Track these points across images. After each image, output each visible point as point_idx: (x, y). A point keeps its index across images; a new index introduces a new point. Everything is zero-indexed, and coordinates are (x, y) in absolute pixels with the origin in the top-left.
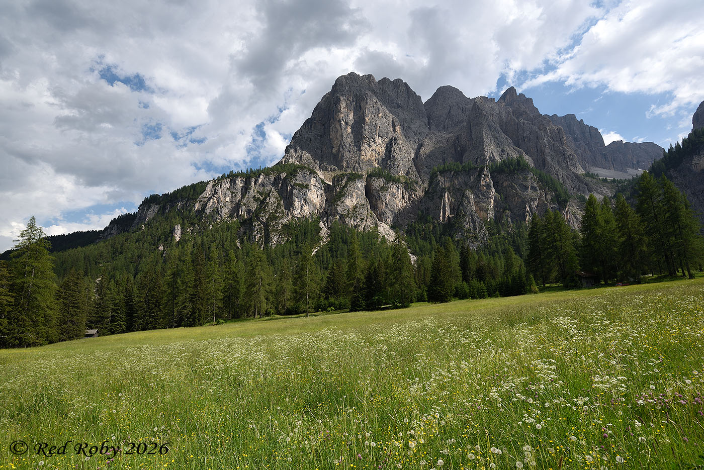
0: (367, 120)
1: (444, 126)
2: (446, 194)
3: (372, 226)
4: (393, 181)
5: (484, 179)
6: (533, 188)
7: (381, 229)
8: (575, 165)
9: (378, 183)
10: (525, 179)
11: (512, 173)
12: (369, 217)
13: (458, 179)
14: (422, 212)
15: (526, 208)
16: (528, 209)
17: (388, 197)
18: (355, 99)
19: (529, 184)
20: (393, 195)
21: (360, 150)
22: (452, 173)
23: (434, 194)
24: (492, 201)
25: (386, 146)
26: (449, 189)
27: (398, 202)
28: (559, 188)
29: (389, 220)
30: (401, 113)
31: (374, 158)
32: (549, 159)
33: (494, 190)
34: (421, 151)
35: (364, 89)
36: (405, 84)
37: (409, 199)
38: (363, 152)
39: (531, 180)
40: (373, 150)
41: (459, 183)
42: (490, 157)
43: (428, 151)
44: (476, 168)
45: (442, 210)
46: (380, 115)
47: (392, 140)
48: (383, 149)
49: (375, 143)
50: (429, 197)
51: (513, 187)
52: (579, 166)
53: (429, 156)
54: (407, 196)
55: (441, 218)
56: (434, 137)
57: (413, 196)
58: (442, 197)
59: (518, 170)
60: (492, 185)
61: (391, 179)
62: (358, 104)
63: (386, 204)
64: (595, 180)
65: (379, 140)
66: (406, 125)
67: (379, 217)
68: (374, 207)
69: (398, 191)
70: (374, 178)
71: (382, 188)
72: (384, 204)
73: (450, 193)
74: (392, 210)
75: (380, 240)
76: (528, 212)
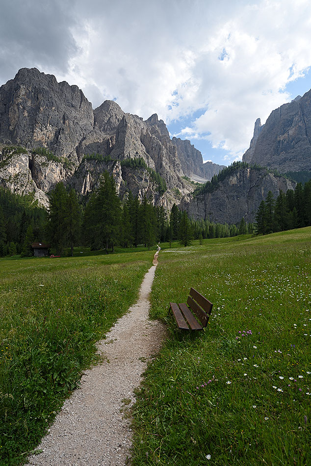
0: (42, 110)
1: (104, 128)
2: (88, 175)
3: (31, 191)
4: (53, 160)
5: (116, 169)
6: (146, 180)
7: (37, 195)
8: (179, 171)
9: (40, 159)
10: (142, 173)
11: (134, 168)
12: (29, 184)
13: (99, 166)
14: (70, 185)
15: (139, 192)
16: (140, 193)
17: (48, 171)
18: (33, 91)
19: (144, 177)
20: (52, 170)
21: (33, 132)
22: (96, 161)
23: (80, 174)
24: (119, 185)
25: (56, 134)
26: (91, 173)
27: (56, 176)
28: (162, 183)
29: (46, 189)
30: (73, 112)
31: (44, 140)
32: (164, 164)
33: (121, 177)
34: (83, 142)
35: (43, 84)
36: (81, 90)
37: (66, 175)
38: (35, 134)
39: (145, 175)
40: (44, 134)
41: (100, 170)
42: (127, 156)
43: (87, 144)
44: (112, 161)
45: (83, 186)
46: (53, 108)
47: (60, 129)
48: (52, 135)
49: (46, 129)
50: (76, 176)
51: (133, 177)
52: (181, 171)
53: (88, 147)
54: (64, 173)
55: (82, 192)
56: (95, 134)
57: (69, 174)
58: (85, 177)
59: (138, 167)
60: (121, 174)
61: (51, 158)
62: (36, 95)
63: (45, 176)
64: (187, 182)
65: (50, 128)
66: (76, 121)
67: (38, 185)
68: (35, 177)
69: (57, 168)
70: (37, 155)
71: (43, 164)
72: (43, 175)
73: (92, 175)
74: (50, 181)
75: (33, 202)
76: (140, 195)
